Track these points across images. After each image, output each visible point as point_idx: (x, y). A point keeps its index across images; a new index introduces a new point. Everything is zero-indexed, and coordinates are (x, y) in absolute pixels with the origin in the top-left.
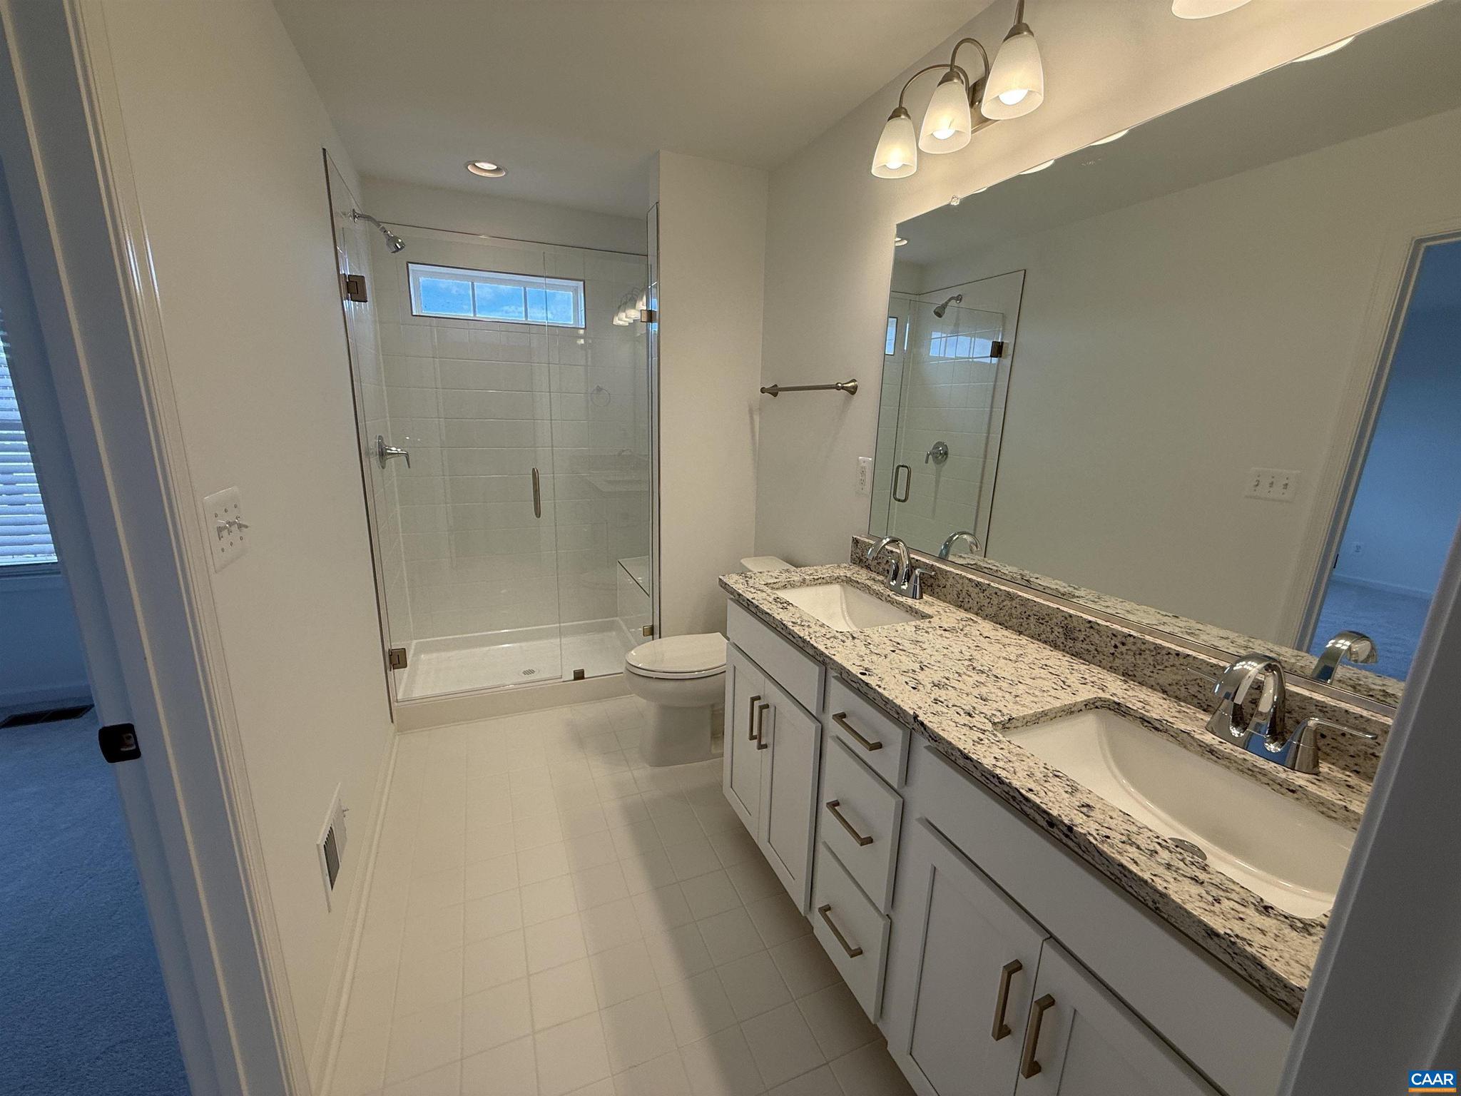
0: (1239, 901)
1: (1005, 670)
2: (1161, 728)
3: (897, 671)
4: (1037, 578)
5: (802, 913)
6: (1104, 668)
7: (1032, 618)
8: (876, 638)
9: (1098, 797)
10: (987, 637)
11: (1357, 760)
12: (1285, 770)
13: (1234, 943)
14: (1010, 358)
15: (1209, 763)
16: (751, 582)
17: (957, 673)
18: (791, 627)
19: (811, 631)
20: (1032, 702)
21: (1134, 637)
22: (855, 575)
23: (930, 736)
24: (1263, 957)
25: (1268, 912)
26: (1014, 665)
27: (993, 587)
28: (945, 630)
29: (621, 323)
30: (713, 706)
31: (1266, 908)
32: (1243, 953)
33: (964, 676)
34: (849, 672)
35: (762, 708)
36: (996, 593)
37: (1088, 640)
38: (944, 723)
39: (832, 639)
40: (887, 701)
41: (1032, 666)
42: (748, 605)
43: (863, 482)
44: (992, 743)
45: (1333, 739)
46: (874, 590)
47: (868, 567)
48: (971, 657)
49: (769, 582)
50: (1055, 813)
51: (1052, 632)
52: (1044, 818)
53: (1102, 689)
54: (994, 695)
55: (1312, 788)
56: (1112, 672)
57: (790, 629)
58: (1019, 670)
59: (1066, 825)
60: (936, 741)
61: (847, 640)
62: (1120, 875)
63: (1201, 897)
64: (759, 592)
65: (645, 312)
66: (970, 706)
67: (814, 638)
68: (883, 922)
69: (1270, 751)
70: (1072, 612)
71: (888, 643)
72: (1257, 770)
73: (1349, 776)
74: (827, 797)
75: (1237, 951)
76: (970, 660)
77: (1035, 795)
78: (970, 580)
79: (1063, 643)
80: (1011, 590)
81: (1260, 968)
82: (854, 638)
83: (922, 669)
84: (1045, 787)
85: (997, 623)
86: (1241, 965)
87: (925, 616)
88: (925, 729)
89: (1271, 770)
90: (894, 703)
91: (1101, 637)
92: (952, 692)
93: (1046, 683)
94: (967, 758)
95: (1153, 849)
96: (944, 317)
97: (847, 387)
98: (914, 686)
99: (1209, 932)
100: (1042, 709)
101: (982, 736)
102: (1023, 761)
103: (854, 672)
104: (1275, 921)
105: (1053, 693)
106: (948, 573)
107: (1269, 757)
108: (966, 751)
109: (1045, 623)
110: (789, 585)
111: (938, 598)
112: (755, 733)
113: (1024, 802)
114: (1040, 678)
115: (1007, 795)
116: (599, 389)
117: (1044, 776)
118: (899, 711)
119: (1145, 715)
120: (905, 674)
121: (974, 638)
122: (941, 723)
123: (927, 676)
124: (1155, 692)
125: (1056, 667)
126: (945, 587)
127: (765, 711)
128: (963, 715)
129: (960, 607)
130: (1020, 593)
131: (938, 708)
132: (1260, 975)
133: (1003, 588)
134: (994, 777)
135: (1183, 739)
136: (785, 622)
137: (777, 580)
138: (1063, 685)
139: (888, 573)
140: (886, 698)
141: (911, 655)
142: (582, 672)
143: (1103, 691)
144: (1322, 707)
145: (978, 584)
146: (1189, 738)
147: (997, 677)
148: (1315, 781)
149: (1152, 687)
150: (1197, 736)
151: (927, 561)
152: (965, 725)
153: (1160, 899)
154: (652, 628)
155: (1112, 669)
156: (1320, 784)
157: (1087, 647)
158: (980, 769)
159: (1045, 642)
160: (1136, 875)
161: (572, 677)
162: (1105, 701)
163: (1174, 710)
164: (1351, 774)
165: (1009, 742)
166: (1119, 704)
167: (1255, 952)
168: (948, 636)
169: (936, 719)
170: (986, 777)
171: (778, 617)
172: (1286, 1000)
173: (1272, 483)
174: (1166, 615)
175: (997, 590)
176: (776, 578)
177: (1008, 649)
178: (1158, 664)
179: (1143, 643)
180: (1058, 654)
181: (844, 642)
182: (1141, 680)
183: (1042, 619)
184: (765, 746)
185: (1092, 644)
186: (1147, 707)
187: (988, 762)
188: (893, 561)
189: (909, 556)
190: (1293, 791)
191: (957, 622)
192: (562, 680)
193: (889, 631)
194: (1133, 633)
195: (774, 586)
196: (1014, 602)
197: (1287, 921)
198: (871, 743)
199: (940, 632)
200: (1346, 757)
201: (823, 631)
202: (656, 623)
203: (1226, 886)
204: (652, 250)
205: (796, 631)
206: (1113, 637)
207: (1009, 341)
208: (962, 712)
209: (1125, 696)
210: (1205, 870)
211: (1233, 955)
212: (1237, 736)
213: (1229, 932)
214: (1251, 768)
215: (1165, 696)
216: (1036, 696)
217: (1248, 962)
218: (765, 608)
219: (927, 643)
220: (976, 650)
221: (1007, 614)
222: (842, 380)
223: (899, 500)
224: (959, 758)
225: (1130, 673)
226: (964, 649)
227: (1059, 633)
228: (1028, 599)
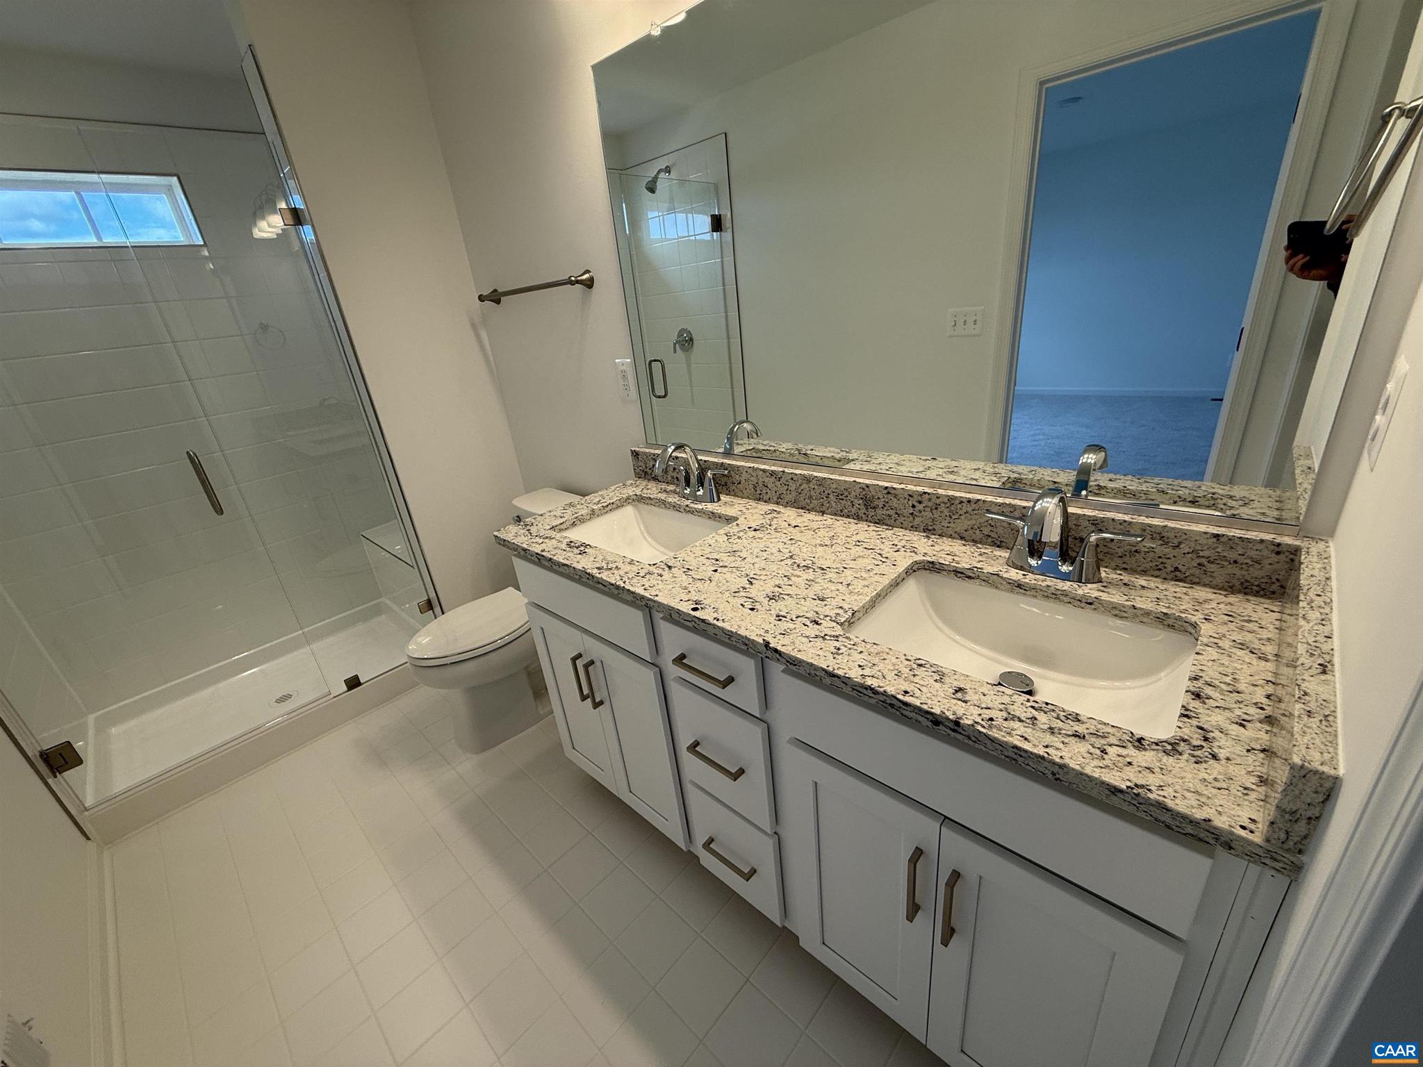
0: (1118, 743)
1: (826, 558)
2: (973, 576)
3: (727, 594)
4: (812, 450)
5: (684, 849)
6: (906, 529)
7: (831, 496)
8: (693, 563)
9: (963, 675)
10: (795, 526)
11: (1125, 559)
12: (1079, 586)
13: (1138, 795)
14: (730, 231)
15: (1019, 597)
16: (533, 529)
17: (785, 576)
18: (598, 575)
19: (621, 572)
20: (864, 586)
21: (929, 494)
22: (645, 491)
23: (788, 662)
24: (1164, 799)
25: (1143, 745)
26: (832, 550)
27: (788, 473)
28: (755, 530)
29: (265, 235)
30: (526, 668)
31: (1140, 740)
32: (1148, 802)
33: (793, 578)
34: (679, 612)
35: (586, 667)
36: (792, 479)
37: (887, 505)
38: (797, 642)
39: (648, 576)
40: (731, 634)
41: (847, 545)
42: (539, 559)
43: (626, 388)
44: (850, 649)
45: (1105, 546)
46: (670, 503)
47: (655, 479)
48: (791, 554)
49: (554, 524)
50: (937, 711)
51: (853, 505)
52: (928, 719)
53: (914, 551)
54: (828, 591)
55: (1104, 596)
56: (914, 531)
57: (597, 578)
58: (838, 554)
59: (952, 721)
60: (795, 665)
61: (663, 573)
62: (1015, 757)
63: (1091, 754)
64: (547, 540)
65: (288, 211)
66: (812, 612)
67: (627, 581)
68: (771, 841)
69: (1066, 572)
70: (868, 482)
71: (708, 562)
72: (1059, 592)
73: (1120, 574)
74: (684, 742)
75: (1141, 801)
76: (791, 557)
77: (912, 696)
78: (764, 471)
79: (865, 514)
80: (806, 472)
81: (1165, 811)
82: (670, 567)
83: (751, 583)
84: (917, 683)
85: (799, 508)
86: (1146, 812)
87: (729, 520)
88: (780, 655)
89: (1070, 590)
90: (739, 635)
91: (899, 500)
92: (789, 601)
93: (866, 560)
94: (833, 675)
95: (1031, 716)
96: (657, 192)
97: (581, 280)
98: (751, 607)
99: (1113, 790)
100: (876, 592)
101: (837, 644)
102: (885, 659)
103: (685, 611)
104: (1153, 753)
105: (876, 570)
106: (740, 468)
107: (1065, 577)
108: (830, 669)
109: (845, 498)
110: (577, 521)
111: (735, 495)
112: (586, 691)
113: (904, 707)
114: (859, 557)
115: (884, 704)
116: (264, 328)
117: (910, 670)
118: (747, 642)
119: (957, 567)
120: (736, 594)
121: (785, 531)
122: (793, 643)
123: (759, 590)
124: (955, 541)
125: (868, 541)
126: (740, 483)
127: (590, 669)
128: (810, 625)
129: (759, 500)
130: (815, 474)
131: (784, 625)
132: (1166, 818)
133: (798, 472)
134: (866, 689)
135: (993, 581)
136: (589, 571)
137: (564, 520)
138: (881, 559)
139: (678, 480)
140: (729, 631)
141: (734, 570)
142: (356, 677)
143: (916, 553)
144: (1094, 520)
145: (773, 473)
146: (1000, 579)
147: (823, 569)
148: (1102, 588)
149: (951, 536)
150: (1005, 575)
151: (716, 460)
152: (817, 637)
153: (1060, 771)
154: (429, 602)
155: (914, 528)
156: (1107, 590)
157: (888, 512)
158: (849, 683)
159: (848, 517)
160: (1031, 753)
161: (346, 689)
162: (920, 563)
163: (976, 554)
164: (1121, 572)
165: (863, 641)
166: (933, 563)
167: (1157, 797)
168: (761, 536)
169: (786, 640)
170: (857, 691)
171: (579, 567)
172: (1192, 833)
173: (965, 321)
174: (927, 460)
175: (793, 476)
176: (561, 517)
177: (819, 533)
178: (954, 514)
179: (937, 497)
180: (863, 526)
181: (661, 576)
182: (940, 532)
183: (841, 495)
184: (601, 703)
185: (892, 509)
186: (956, 558)
187: (855, 674)
188: (682, 468)
189: (697, 459)
190: (1090, 604)
191: (762, 517)
192: (332, 696)
193: (702, 548)
194: (927, 490)
195: (562, 527)
196: (811, 483)
197: (1159, 747)
198: (722, 680)
199: (752, 534)
200: (1116, 559)
201: (635, 568)
202: (433, 595)
203: (1102, 731)
204: (269, 126)
205: (605, 578)
206: (910, 498)
207: (726, 213)
208: (808, 623)
209: (935, 553)
210: (1079, 721)
211: (1138, 805)
212: (1036, 565)
213: (1129, 784)
214: (1054, 592)
215: (963, 542)
216: (865, 579)
217: (1152, 808)
218: (560, 558)
219: (744, 550)
220: (792, 544)
221: (807, 497)
222: (574, 273)
223: (659, 397)
224: (824, 678)
225: (930, 528)
226: (781, 546)
227: (859, 504)
228: (825, 478)
